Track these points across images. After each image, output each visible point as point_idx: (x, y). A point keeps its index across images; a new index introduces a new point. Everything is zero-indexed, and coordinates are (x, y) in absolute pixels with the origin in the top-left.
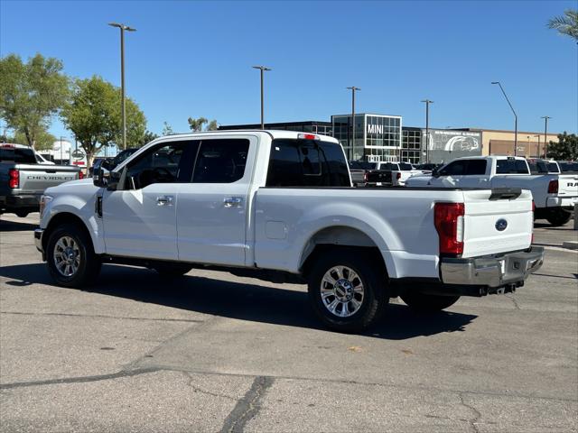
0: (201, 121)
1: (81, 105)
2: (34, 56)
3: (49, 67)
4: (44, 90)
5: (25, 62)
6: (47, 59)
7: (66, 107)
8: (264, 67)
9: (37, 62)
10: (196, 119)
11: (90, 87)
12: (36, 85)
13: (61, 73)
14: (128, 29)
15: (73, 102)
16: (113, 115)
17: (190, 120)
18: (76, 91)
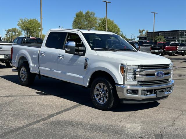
0: (143, 31)
1: (101, 26)
2: (87, 11)
3: (91, 15)
4: (89, 22)
5: (84, 13)
6: (90, 12)
7: (96, 27)
8: (155, 13)
9: (87, 13)
10: (141, 30)
11: (103, 21)
12: (87, 20)
13: (95, 16)
14: (108, 2)
15: (98, 25)
16: (110, 29)
17: (139, 30)
18: (99, 22)
